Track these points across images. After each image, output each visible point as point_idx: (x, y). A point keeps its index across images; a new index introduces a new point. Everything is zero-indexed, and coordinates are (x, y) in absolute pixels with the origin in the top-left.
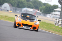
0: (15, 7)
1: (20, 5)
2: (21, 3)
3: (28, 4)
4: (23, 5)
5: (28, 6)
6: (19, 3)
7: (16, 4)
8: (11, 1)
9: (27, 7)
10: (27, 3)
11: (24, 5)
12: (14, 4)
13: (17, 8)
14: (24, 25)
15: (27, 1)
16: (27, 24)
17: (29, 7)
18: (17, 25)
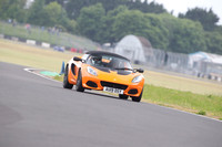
0: (162, 48)
1: (181, 42)
2: (183, 36)
3: (208, 40)
4: (191, 43)
5: (211, 45)
6: (179, 36)
7: (165, 39)
8: (147, 28)
9: (205, 48)
10: (207, 36)
11: (194, 41)
12: (161, 39)
13: (170, 54)
14: (104, 84)
15: (206, 29)
16: (115, 81)
17: (213, 50)
18: (84, 85)
